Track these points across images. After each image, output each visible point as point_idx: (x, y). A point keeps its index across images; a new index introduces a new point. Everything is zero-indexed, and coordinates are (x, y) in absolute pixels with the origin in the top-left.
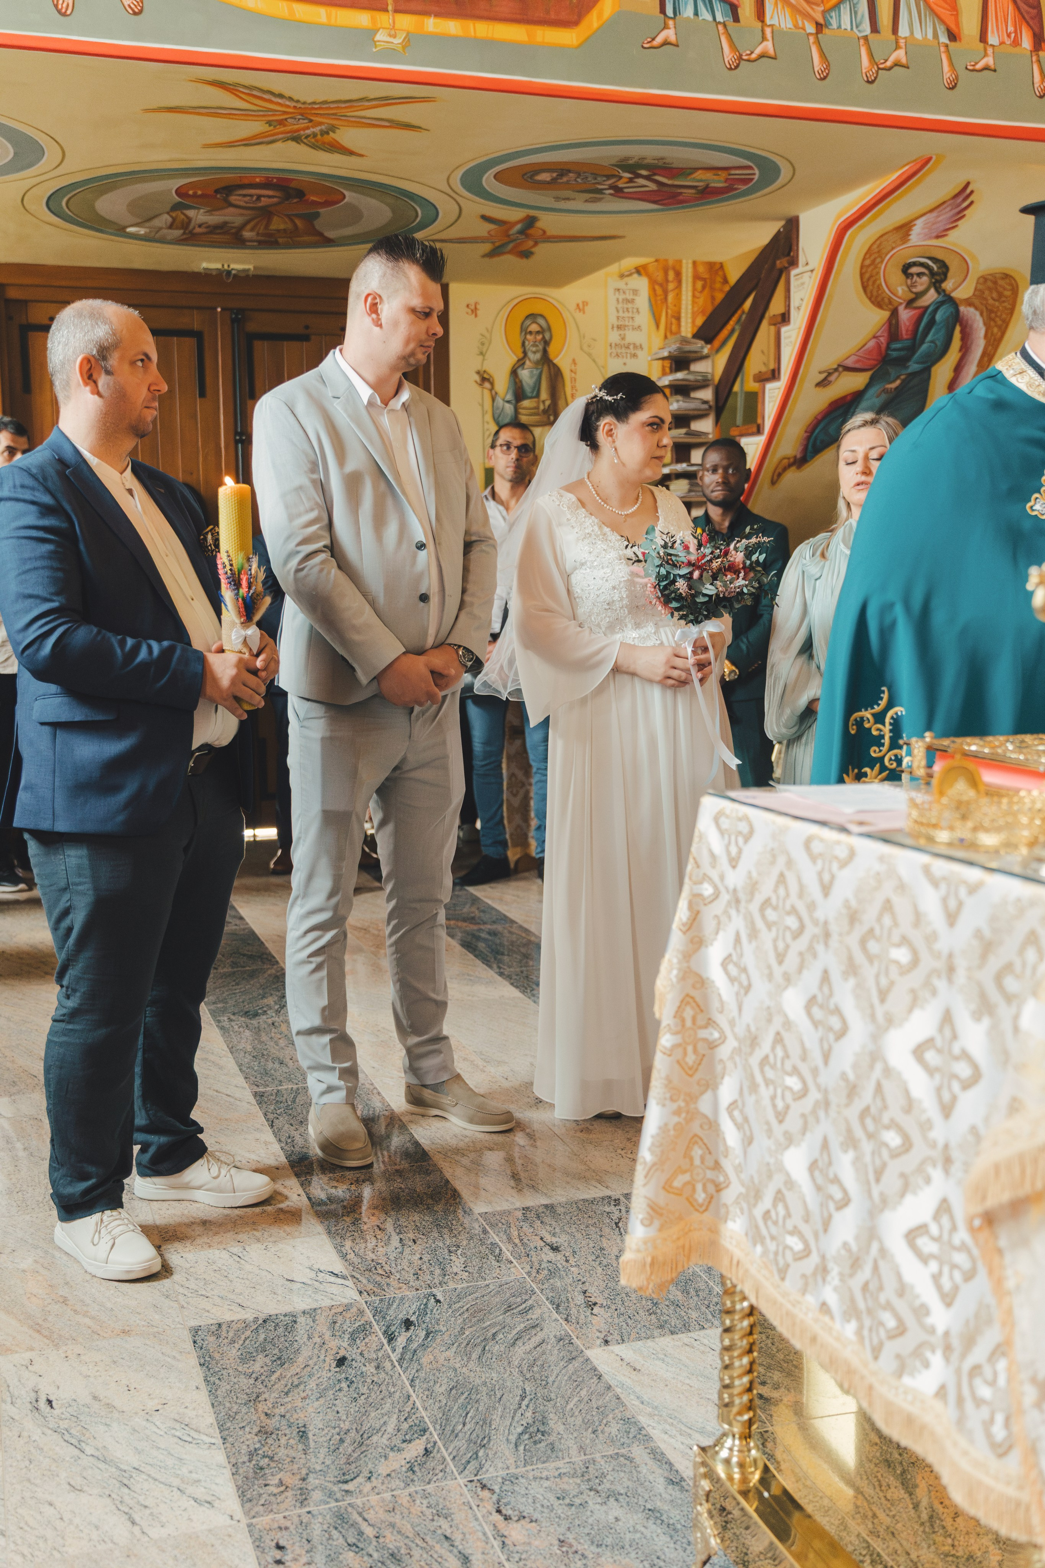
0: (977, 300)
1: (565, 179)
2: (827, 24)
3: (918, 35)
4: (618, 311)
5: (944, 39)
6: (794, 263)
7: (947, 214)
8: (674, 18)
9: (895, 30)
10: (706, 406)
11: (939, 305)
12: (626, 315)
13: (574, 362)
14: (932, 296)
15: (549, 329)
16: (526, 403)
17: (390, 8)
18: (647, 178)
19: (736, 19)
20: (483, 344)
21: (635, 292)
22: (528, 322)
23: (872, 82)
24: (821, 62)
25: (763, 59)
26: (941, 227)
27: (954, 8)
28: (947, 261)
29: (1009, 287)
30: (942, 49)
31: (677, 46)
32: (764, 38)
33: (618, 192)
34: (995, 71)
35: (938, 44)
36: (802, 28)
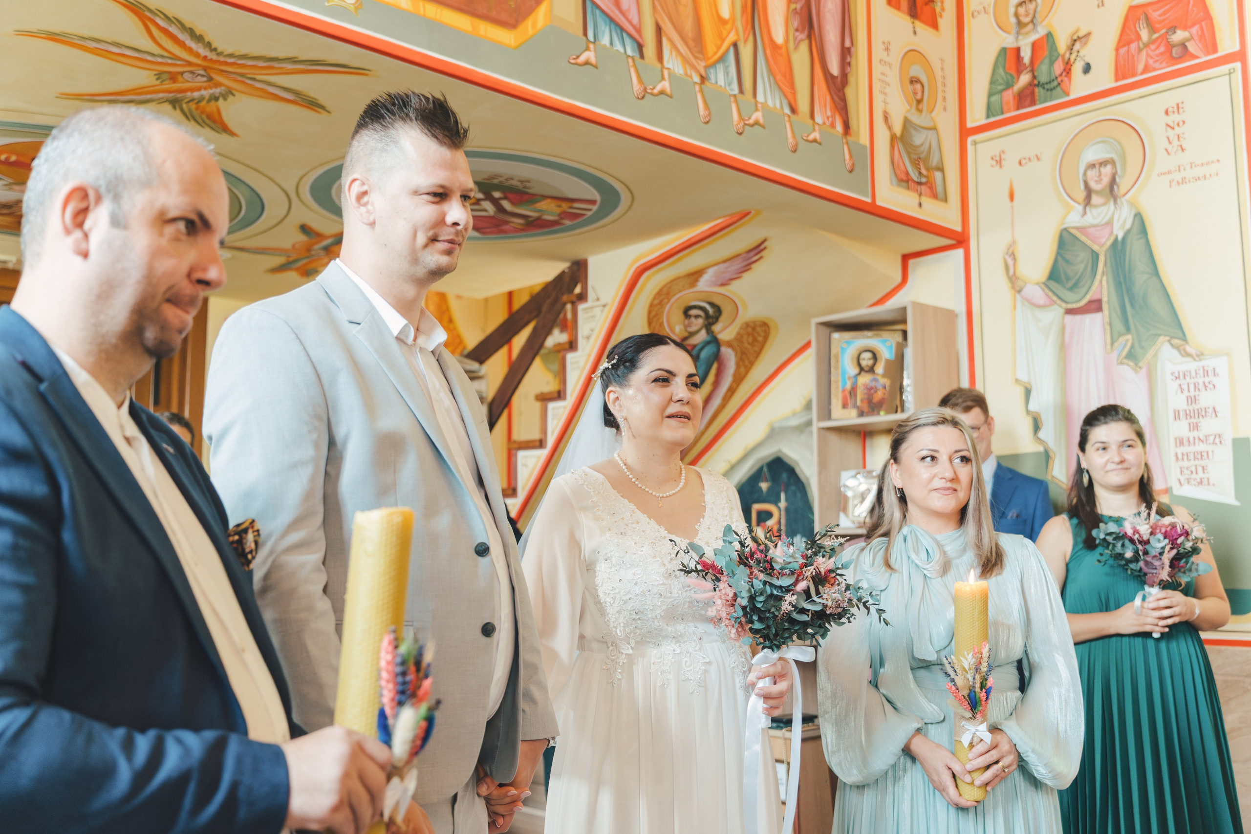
0: (736, 344)
2: (707, 78)
3: (770, 103)
5: (787, 111)
6: (582, 297)
7: (737, 265)
8: (594, 43)
9: (755, 95)
11: (707, 343)
19: (642, 56)
23: (740, 134)
24: (705, 109)
25: (662, 96)
26: (727, 276)
27: (792, 87)
28: (723, 307)
29: (762, 334)
30: (786, 119)
31: (596, 67)
32: (663, 78)
34: (820, 144)
35: (784, 114)
36: (691, 77)
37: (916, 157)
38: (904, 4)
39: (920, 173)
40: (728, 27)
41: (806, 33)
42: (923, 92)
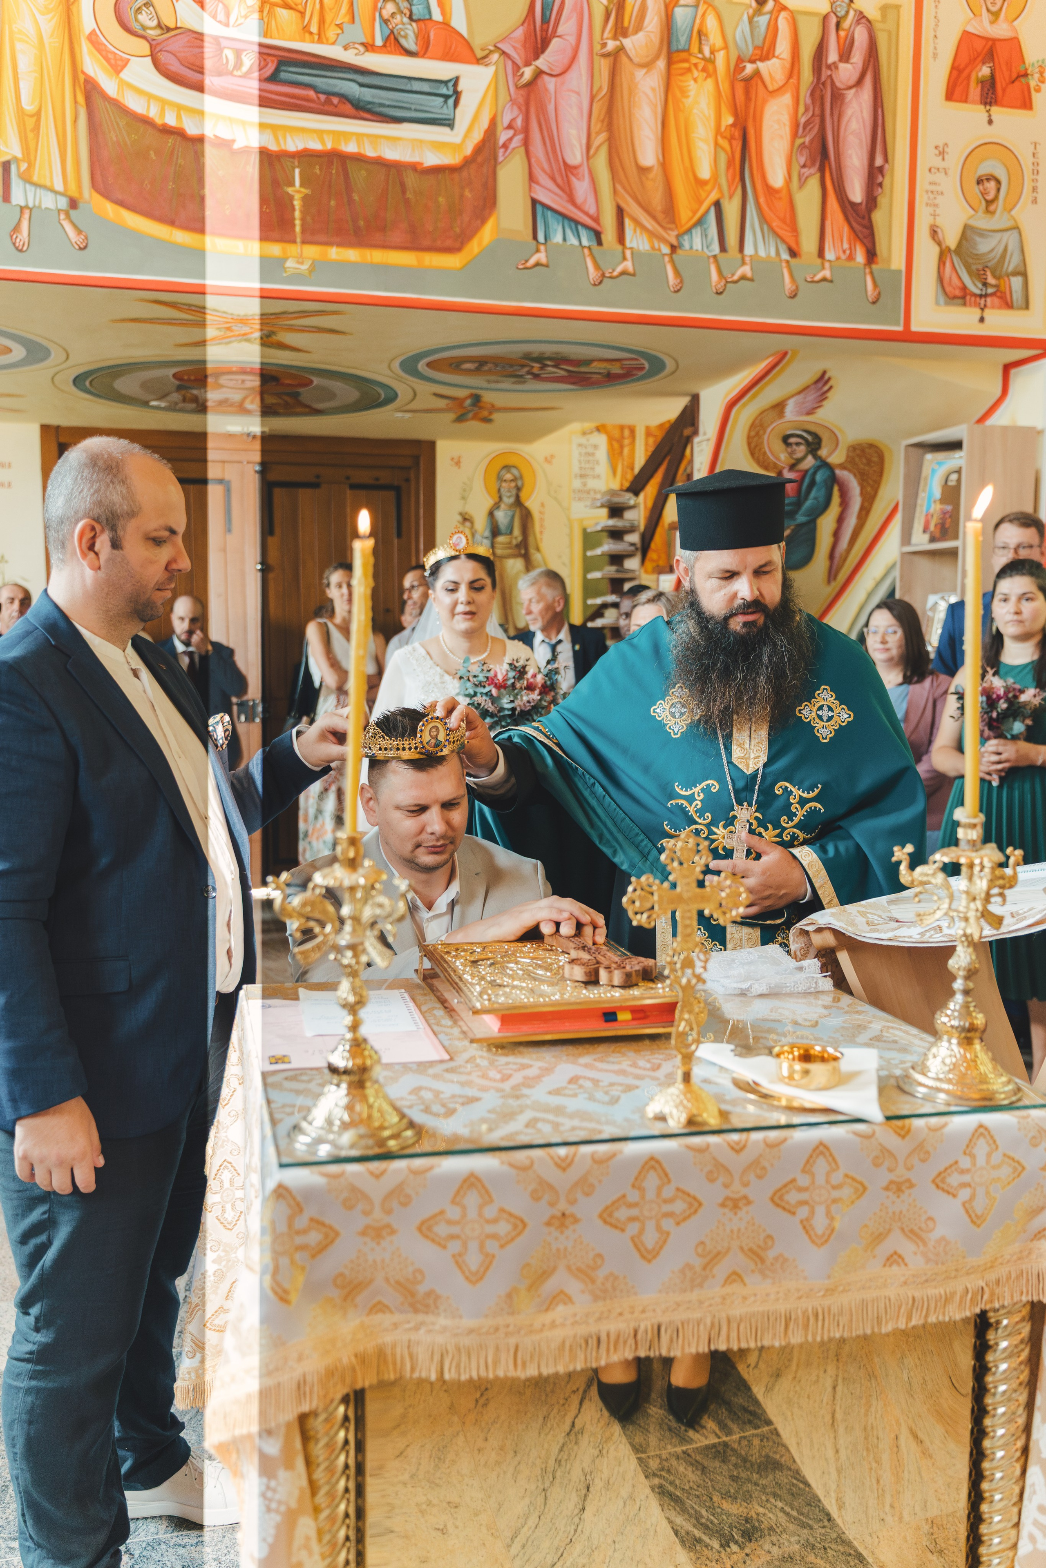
0: (851, 466)
1: (486, 368)
2: (680, 246)
3: (762, 253)
4: (580, 461)
5: (785, 256)
6: (696, 433)
7: (811, 396)
8: (545, 244)
9: (742, 249)
10: (632, 548)
11: (817, 469)
12: (587, 466)
13: (543, 505)
14: (809, 462)
15: (521, 477)
16: (501, 539)
17: (298, 240)
18: (555, 366)
19: (600, 243)
20: (464, 490)
21: (596, 447)
22: (503, 472)
23: (721, 293)
24: (675, 278)
25: (624, 277)
26: (809, 405)
27: (794, 229)
28: (820, 433)
29: (876, 455)
30: (784, 265)
31: (547, 266)
32: (624, 258)
33: (536, 377)
34: (831, 281)
35: (781, 260)
36: (659, 250)
37: (980, 267)
38: (975, 91)
39: (985, 284)
40: (708, 187)
41: (818, 164)
42: (998, 190)
